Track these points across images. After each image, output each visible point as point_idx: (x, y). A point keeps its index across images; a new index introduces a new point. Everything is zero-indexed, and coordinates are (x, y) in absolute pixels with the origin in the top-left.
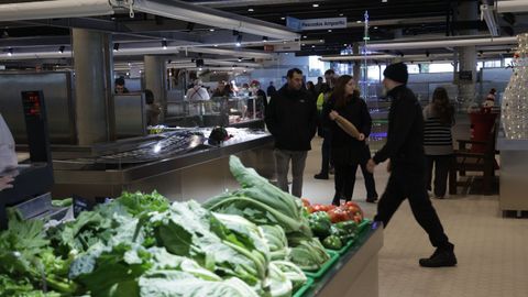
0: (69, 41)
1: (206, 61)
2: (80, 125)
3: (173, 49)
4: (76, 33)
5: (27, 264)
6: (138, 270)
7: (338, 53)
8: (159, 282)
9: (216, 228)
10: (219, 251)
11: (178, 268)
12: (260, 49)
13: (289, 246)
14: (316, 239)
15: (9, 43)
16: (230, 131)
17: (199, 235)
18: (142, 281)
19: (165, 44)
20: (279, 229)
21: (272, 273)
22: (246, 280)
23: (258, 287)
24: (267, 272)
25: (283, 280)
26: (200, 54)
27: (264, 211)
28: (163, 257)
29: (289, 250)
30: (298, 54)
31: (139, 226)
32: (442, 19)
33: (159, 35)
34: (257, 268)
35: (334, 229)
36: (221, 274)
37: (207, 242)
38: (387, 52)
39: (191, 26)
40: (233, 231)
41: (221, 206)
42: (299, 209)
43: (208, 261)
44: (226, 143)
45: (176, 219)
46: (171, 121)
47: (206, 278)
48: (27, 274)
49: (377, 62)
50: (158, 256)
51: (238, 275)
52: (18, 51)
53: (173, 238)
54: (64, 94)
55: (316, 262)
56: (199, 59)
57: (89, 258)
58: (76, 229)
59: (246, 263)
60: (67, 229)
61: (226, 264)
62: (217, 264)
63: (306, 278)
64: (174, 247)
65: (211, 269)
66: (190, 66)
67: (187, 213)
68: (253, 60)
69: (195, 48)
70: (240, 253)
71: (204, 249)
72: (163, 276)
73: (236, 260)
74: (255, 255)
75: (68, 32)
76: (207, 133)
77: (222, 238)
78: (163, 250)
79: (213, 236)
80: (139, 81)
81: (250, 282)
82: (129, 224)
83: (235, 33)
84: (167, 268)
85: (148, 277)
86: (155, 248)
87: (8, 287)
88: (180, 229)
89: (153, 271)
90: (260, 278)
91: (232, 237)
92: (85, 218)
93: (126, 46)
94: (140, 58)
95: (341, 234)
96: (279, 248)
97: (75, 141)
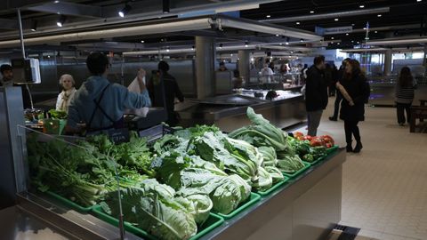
0: (194, 43)
1: (272, 53)
2: (199, 89)
3: (252, 46)
4: (198, 39)
5: (134, 160)
6: (181, 167)
7: (352, 48)
8: (191, 174)
9: (227, 146)
10: (227, 159)
11: (203, 167)
12: (304, 45)
13: (278, 158)
14: (297, 156)
15: (169, 44)
16: (278, 92)
17: (218, 150)
18: (182, 173)
19: (246, 43)
20: (272, 149)
21: (259, 172)
22: (242, 176)
23: (249, 180)
24: (256, 173)
25: (267, 177)
26: (268, 49)
27: (265, 138)
28: (198, 161)
29: (277, 161)
30: (327, 48)
31: (189, 143)
32: (418, 26)
33: (242, 39)
34: (250, 170)
35: (311, 150)
36: (228, 172)
37: (222, 154)
38: (381, 46)
39: (256, 33)
40: (237, 149)
41: (241, 135)
42: (285, 138)
43: (221, 164)
44: (276, 99)
45: (206, 141)
46: (249, 86)
47: (217, 173)
48: (135, 165)
49: (376, 52)
50: (194, 160)
51: (238, 173)
52: (172, 48)
53: (204, 152)
54: (191, 71)
55: (293, 168)
56: (268, 52)
57: (159, 159)
58: (162, 143)
59: (243, 166)
60: (157, 143)
61: (232, 166)
62: (225, 166)
63: (282, 177)
64: (205, 156)
65: (222, 169)
66: (264, 55)
67: (212, 138)
68: (300, 52)
69: (264, 45)
70: (240, 161)
71: (219, 157)
72: (194, 171)
73: (238, 165)
74: (249, 163)
75: (193, 38)
76: (265, 93)
77: (231, 152)
78: (199, 157)
79: (226, 151)
80: (235, 65)
81: (244, 177)
82: (184, 142)
83: (284, 37)
84: (197, 167)
85: (186, 171)
86: (194, 156)
87: (123, 171)
88: (207, 146)
89: (189, 168)
90: (252, 175)
91: (236, 152)
92: (167, 138)
93: (226, 45)
94: (235, 52)
95: (314, 153)
96: (271, 159)
97: (196, 96)
